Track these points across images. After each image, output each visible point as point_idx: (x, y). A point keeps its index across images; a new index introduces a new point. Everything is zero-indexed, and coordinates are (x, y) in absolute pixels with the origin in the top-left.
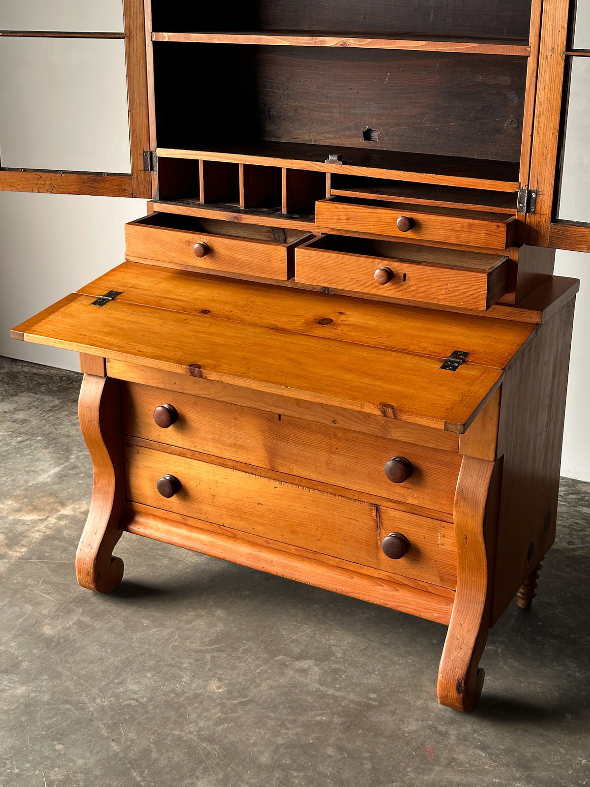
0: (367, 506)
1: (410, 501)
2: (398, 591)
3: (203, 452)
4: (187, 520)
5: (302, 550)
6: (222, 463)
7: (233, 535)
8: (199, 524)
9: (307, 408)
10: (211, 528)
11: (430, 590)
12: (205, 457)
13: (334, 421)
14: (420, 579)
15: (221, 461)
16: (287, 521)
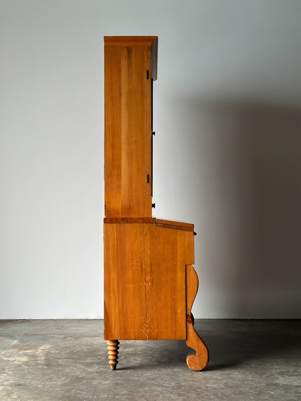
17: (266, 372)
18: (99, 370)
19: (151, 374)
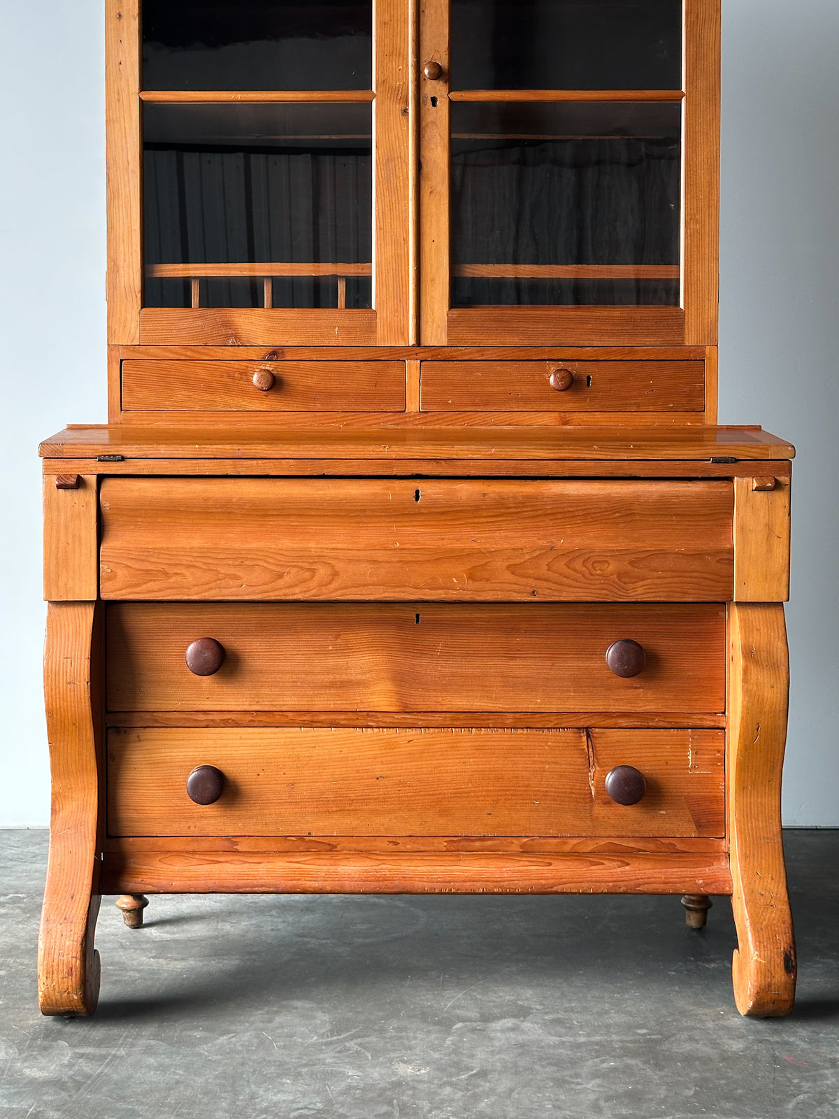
0: (569, 735)
1: (641, 707)
2: (628, 864)
3: (275, 709)
4: (236, 843)
5: (459, 841)
6: (309, 719)
7: (330, 847)
8: (263, 845)
9: (487, 580)
10: (286, 846)
11: (680, 847)
12: (277, 717)
13: (533, 592)
14: (662, 834)
15: (307, 718)
16: (433, 795)
17: (796, 1081)
18: (71, 1073)
19: (291, 1098)
